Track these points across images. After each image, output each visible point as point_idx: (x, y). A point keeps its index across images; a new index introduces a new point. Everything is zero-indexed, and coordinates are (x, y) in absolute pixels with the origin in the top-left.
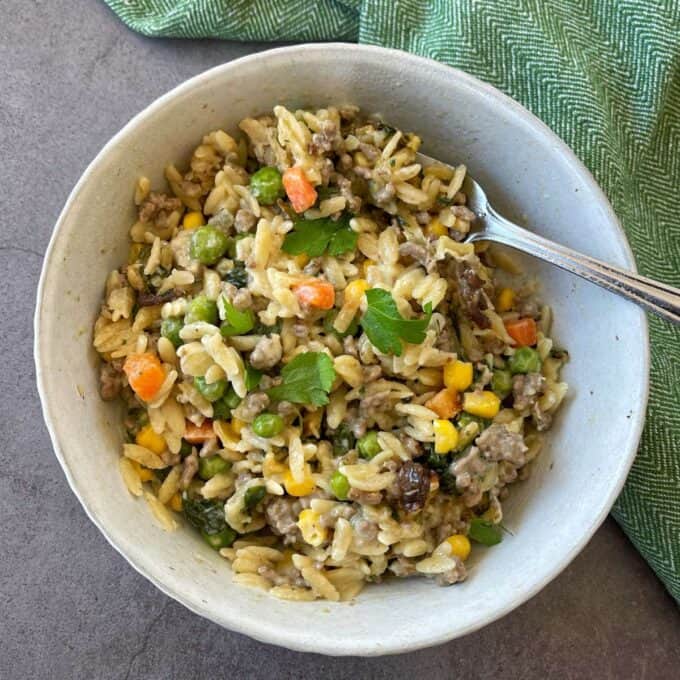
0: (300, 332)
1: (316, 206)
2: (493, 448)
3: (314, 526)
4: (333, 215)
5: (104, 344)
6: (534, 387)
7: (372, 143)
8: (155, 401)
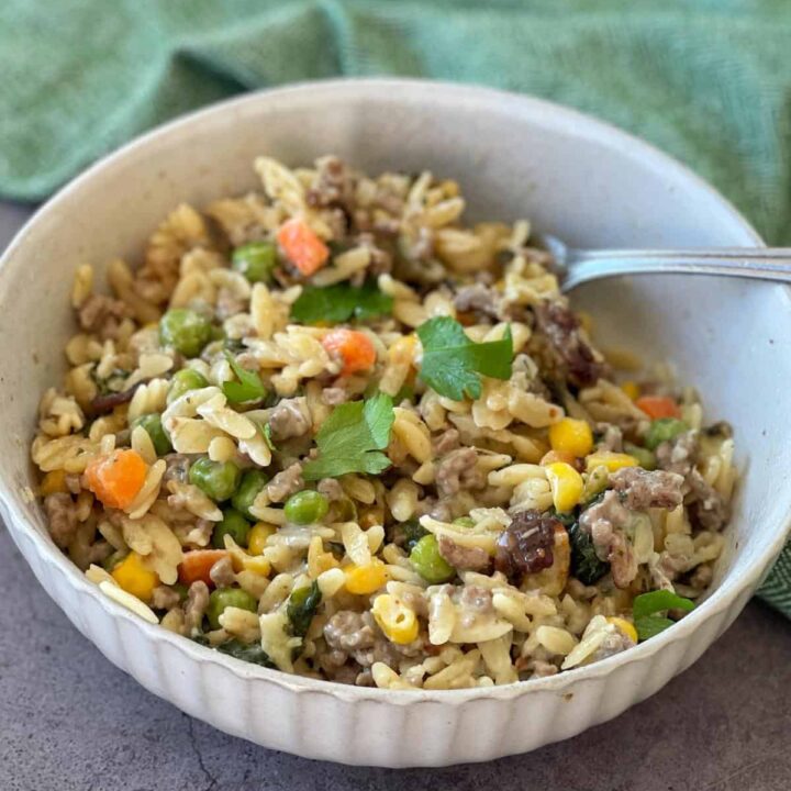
0: (334, 396)
1: (330, 263)
2: (633, 483)
3: (397, 602)
4: (354, 275)
5: (50, 458)
6: (684, 446)
7: (393, 193)
8: (137, 508)
